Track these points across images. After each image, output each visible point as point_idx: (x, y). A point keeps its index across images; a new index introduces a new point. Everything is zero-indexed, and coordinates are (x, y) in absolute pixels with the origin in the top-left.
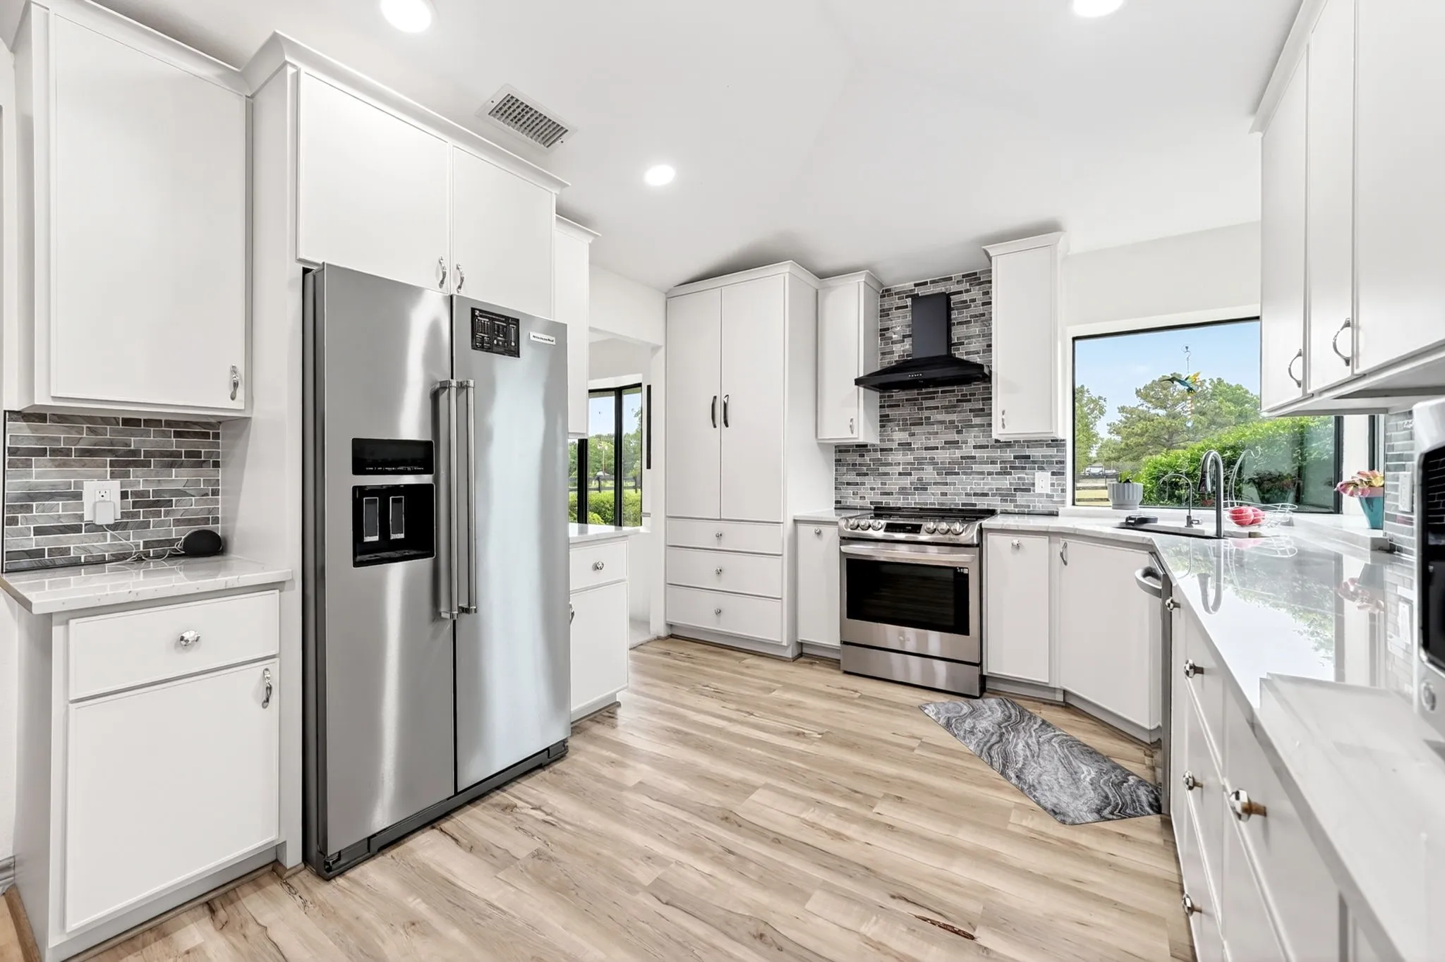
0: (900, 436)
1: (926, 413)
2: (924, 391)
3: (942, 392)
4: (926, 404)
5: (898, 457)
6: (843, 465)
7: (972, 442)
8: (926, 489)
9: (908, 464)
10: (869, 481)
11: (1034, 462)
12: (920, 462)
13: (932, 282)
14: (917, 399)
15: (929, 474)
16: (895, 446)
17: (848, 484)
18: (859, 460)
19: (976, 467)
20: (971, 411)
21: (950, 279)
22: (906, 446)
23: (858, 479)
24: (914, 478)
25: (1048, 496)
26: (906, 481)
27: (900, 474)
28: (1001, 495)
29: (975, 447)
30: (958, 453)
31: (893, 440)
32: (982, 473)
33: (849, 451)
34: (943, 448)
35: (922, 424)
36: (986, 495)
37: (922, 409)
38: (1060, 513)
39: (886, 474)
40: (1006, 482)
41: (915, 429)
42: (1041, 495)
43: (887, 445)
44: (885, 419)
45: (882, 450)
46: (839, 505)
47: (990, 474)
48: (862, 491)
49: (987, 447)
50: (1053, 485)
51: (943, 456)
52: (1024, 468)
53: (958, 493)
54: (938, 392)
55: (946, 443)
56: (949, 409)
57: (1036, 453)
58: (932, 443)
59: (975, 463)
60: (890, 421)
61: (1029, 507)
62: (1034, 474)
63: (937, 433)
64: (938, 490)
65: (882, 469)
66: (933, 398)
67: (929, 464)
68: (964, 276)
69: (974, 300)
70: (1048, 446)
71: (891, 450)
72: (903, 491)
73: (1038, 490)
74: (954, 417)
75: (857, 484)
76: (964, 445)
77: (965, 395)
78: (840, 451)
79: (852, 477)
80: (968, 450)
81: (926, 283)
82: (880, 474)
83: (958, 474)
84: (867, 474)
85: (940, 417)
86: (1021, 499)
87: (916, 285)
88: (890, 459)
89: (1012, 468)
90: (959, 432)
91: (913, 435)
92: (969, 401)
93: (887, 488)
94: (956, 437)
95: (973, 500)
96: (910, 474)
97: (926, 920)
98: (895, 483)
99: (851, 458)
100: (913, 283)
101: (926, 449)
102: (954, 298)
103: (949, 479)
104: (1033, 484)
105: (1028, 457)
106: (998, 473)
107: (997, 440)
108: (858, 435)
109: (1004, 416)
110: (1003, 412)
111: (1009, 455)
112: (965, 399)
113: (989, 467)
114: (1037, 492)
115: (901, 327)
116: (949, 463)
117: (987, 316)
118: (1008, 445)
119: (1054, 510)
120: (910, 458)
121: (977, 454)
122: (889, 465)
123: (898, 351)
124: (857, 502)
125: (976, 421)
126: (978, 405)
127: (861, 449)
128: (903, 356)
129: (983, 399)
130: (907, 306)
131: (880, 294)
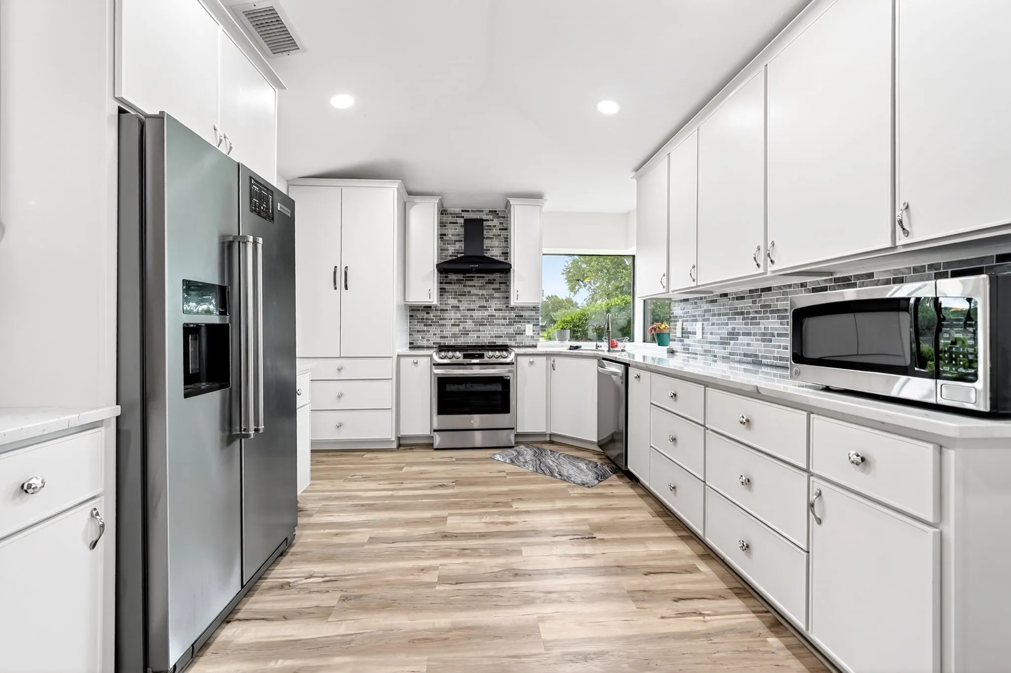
0: (452, 302)
1: (467, 289)
2: (468, 275)
3: (477, 277)
4: (468, 283)
5: (452, 314)
6: (415, 319)
7: (494, 307)
8: (468, 334)
9: (457, 319)
10: (433, 329)
11: (525, 319)
12: (464, 318)
13: (472, 211)
14: (463, 280)
15: (470, 325)
16: (449, 308)
17: (418, 331)
18: (426, 316)
19: (496, 322)
20: (493, 289)
21: (482, 211)
22: (456, 308)
23: (425, 328)
24: (461, 327)
25: (532, 337)
26: (456, 330)
27: (452, 325)
28: (508, 337)
29: (495, 310)
30: (486, 313)
31: (448, 304)
32: (499, 325)
33: (419, 310)
34: (478, 310)
35: (465, 295)
36: (501, 337)
37: (466, 286)
38: (538, 345)
39: (445, 325)
40: (511, 330)
41: (461, 298)
42: (529, 336)
43: (444, 307)
44: (443, 291)
45: (441, 310)
47: (503, 325)
48: (427, 336)
49: (502, 310)
50: (533, 331)
51: (477, 314)
52: (520, 322)
53: (486, 336)
54: (474, 277)
55: (479, 307)
56: (481, 288)
57: (526, 314)
58: (472, 306)
59: (496, 319)
60: (446, 292)
61: (523, 343)
62: (525, 325)
63: (474, 301)
65: (441, 322)
66: (473, 280)
67: (470, 319)
68: (489, 211)
69: (494, 226)
70: (531, 310)
71: (447, 310)
72: (454, 336)
74: (484, 292)
75: (424, 331)
76: (489, 309)
78: (412, 310)
79: (421, 327)
80: (491, 311)
81: (468, 211)
82: (439, 325)
83: (486, 325)
84: (431, 325)
85: (477, 292)
86: (518, 338)
87: (462, 211)
88: (446, 316)
89: (514, 322)
90: (487, 301)
91: (461, 301)
92: (493, 283)
93: (444, 334)
94: (485, 304)
95: (494, 340)
96: (458, 325)
98: (449, 330)
99: (420, 314)
100: (461, 209)
101: (468, 310)
102: (485, 223)
103: (481, 328)
104: (525, 331)
105: (522, 316)
106: (507, 325)
107: (507, 307)
108: (434, 300)
109: (518, 293)
110: (517, 291)
111: (513, 314)
112: (490, 282)
113: (502, 321)
114: (526, 334)
115: (452, 235)
116: (481, 319)
117: (502, 236)
118: (513, 309)
119: (534, 344)
120: (459, 315)
121: (497, 314)
122: (445, 319)
123: (451, 249)
124: (425, 343)
125: (496, 295)
126: (497, 286)
127: (428, 308)
128: (455, 253)
129: (500, 283)
130: (456, 223)
131: (441, 212)
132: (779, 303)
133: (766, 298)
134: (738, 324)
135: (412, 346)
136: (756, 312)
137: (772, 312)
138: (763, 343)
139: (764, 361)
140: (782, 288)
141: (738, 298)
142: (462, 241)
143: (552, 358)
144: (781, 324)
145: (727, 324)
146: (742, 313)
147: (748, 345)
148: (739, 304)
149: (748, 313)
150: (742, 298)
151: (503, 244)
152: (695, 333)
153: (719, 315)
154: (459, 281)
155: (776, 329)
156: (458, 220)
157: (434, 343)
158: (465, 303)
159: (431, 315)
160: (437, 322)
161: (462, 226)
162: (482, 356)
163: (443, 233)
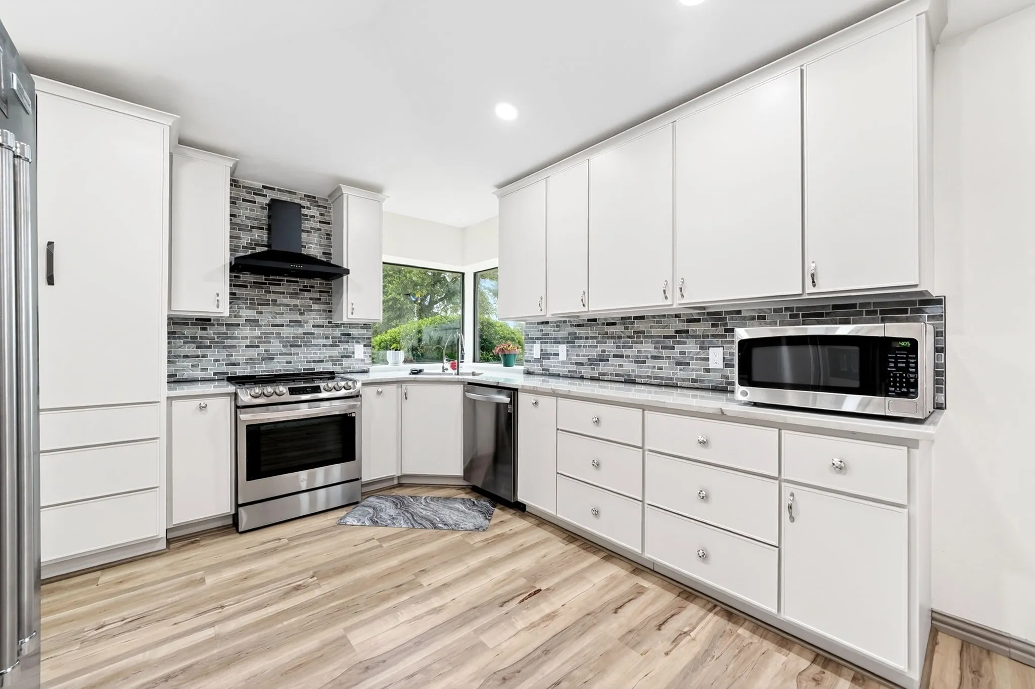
0: (246, 313)
1: (272, 297)
2: (271, 277)
3: (287, 281)
4: (272, 288)
5: (247, 331)
6: (179, 338)
7: (311, 323)
9: (256, 338)
10: (212, 354)
11: (353, 338)
12: (268, 336)
13: (279, 190)
14: (265, 284)
15: (275, 346)
16: (242, 321)
17: (186, 357)
18: (199, 333)
19: (314, 342)
20: (311, 299)
21: (294, 193)
22: (253, 322)
23: (199, 352)
24: (262, 350)
25: (362, 360)
26: (253, 353)
27: (247, 346)
28: (332, 361)
29: (314, 326)
30: (300, 331)
31: (240, 317)
32: (319, 345)
33: (187, 324)
34: (288, 326)
35: (269, 305)
36: (322, 361)
37: (269, 292)
38: (370, 370)
39: (234, 347)
40: (335, 352)
41: (262, 309)
42: (358, 360)
43: (234, 321)
45: (227, 325)
46: (172, 379)
47: (324, 346)
48: (203, 363)
49: (323, 326)
50: (365, 353)
51: (286, 332)
52: (348, 342)
53: (300, 360)
54: (283, 280)
55: (290, 322)
56: (294, 295)
57: (354, 332)
58: (278, 322)
59: (314, 338)
60: (239, 299)
61: (350, 368)
62: (354, 346)
63: (283, 314)
65: (228, 343)
66: (280, 285)
67: (276, 338)
68: (305, 196)
69: (313, 217)
70: (362, 328)
71: (239, 325)
72: (250, 361)
73: (356, 356)
74: (297, 302)
75: (198, 356)
76: (305, 325)
77: (306, 286)
78: (174, 324)
79: (190, 349)
80: (308, 328)
81: (273, 189)
82: (224, 347)
83: (300, 346)
84: (210, 347)
85: (287, 301)
86: (345, 362)
87: (264, 187)
88: (237, 333)
89: (340, 342)
90: (301, 314)
91: (261, 313)
92: (309, 291)
93: (233, 359)
94: (299, 318)
95: (312, 365)
96: (258, 347)
97: (523, 601)
98: (241, 354)
99: (188, 332)
100: (262, 184)
101: (273, 325)
103: (293, 350)
104: (353, 353)
105: (349, 335)
106: (331, 346)
107: (330, 322)
108: (224, 310)
109: (353, 307)
110: (353, 304)
111: (337, 332)
112: (306, 289)
113: (324, 341)
114: (355, 358)
115: (247, 218)
116: (293, 338)
117: (323, 231)
118: (337, 326)
119: (366, 369)
120: (257, 333)
121: (316, 331)
122: (236, 338)
123: (245, 239)
124: (198, 374)
125: (315, 307)
126: (317, 296)
127: (204, 322)
128: (251, 244)
129: (320, 292)
130: (255, 202)
131: (231, 185)
132: (653, 330)
133: (639, 326)
134: (610, 347)
135: (174, 380)
136: (629, 337)
137: (645, 337)
138: (636, 364)
139: (638, 380)
140: (656, 317)
141: (608, 324)
142: (262, 228)
143: (404, 386)
144: (655, 348)
145: (596, 347)
146: (612, 338)
147: (621, 366)
148: (611, 329)
149: (620, 337)
150: (614, 324)
151: (324, 242)
152: (557, 355)
153: (587, 338)
154: (258, 285)
155: (650, 352)
156: (258, 199)
157: (215, 374)
158: (267, 316)
159: (210, 332)
160: (221, 342)
161: (264, 208)
162: (317, 390)
163: (236, 211)
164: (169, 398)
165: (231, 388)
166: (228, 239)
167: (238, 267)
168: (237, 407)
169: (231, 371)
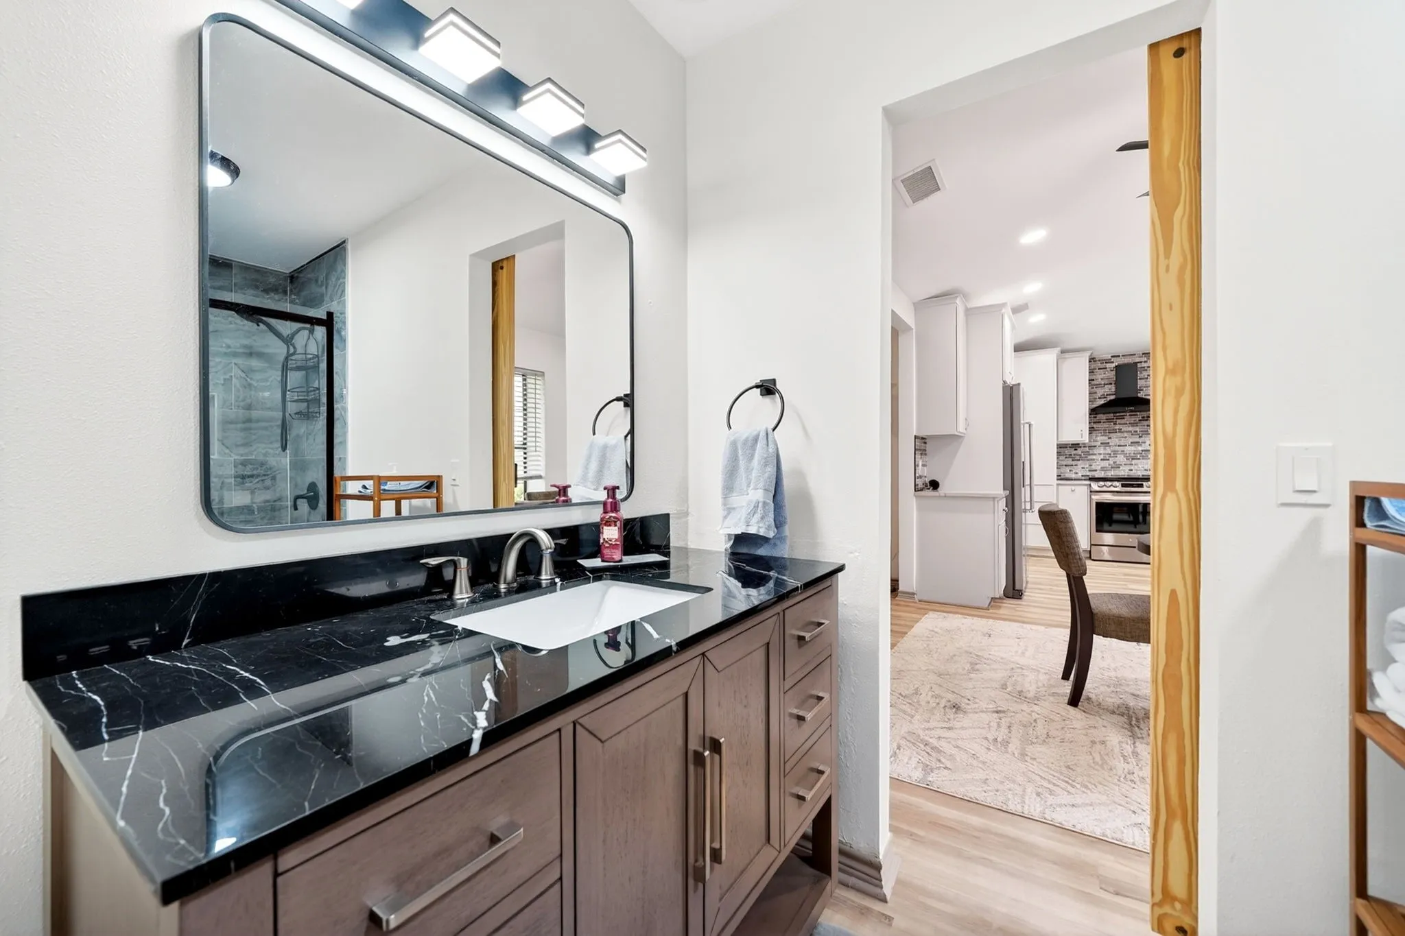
0: (1101, 439)
1: (1117, 427)
2: (1119, 414)
3: (1130, 415)
4: (1118, 421)
5: (1102, 450)
6: (1063, 455)
8: (1119, 468)
9: (1108, 454)
10: (1081, 464)
12: (1115, 453)
13: (1123, 356)
14: (1114, 419)
15: (1121, 459)
16: (1099, 444)
17: (1066, 465)
18: (1073, 452)
21: (1135, 354)
22: (1105, 444)
23: (1074, 463)
24: (1111, 461)
26: (1105, 464)
27: (1102, 460)
30: (1140, 448)
31: (1097, 441)
33: (1067, 447)
34: (1130, 445)
35: (1116, 432)
37: (1116, 424)
39: (1094, 459)
41: (1111, 435)
43: (1093, 444)
44: (1092, 430)
45: (1088, 446)
46: (1059, 478)
48: (1076, 469)
51: (1129, 449)
54: (1126, 415)
55: (1131, 443)
56: (1132, 424)
58: (1122, 442)
60: (1095, 430)
63: (1126, 437)
64: (1127, 468)
65: (1090, 457)
66: (1124, 418)
67: (1121, 454)
68: (1143, 354)
71: (1096, 446)
72: (1103, 469)
74: (1137, 429)
75: (1072, 465)
77: (1144, 417)
78: (1060, 447)
79: (1069, 462)
81: (1119, 356)
82: (1088, 460)
83: (1139, 459)
84: (1079, 460)
85: (1130, 428)
87: (1112, 357)
88: (1095, 451)
90: (1138, 437)
91: (1110, 438)
93: (1093, 468)
94: (1137, 440)
96: (1109, 459)
98: (1098, 465)
99: (1067, 451)
100: (1111, 355)
101: (1119, 445)
102: (1139, 365)
103: (1133, 462)
108: (1085, 439)
115: (1102, 379)
116: (1134, 454)
120: (1108, 451)
122: (1095, 454)
123: (1100, 392)
124: (1073, 476)
127: (1076, 446)
128: (1104, 395)
130: (1106, 368)
131: (1090, 361)
135: (1060, 478)
142: (1111, 384)
154: (1109, 420)
156: (1108, 365)
157: (1082, 476)
158: (1115, 440)
159: (1079, 451)
160: (1085, 457)
161: (1111, 370)
162: (1141, 486)
163: (1093, 377)
164: (1058, 485)
165: (1088, 482)
166: (1088, 394)
167: (1094, 412)
168: (1091, 492)
169: (1091, 474)
